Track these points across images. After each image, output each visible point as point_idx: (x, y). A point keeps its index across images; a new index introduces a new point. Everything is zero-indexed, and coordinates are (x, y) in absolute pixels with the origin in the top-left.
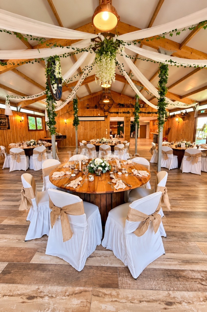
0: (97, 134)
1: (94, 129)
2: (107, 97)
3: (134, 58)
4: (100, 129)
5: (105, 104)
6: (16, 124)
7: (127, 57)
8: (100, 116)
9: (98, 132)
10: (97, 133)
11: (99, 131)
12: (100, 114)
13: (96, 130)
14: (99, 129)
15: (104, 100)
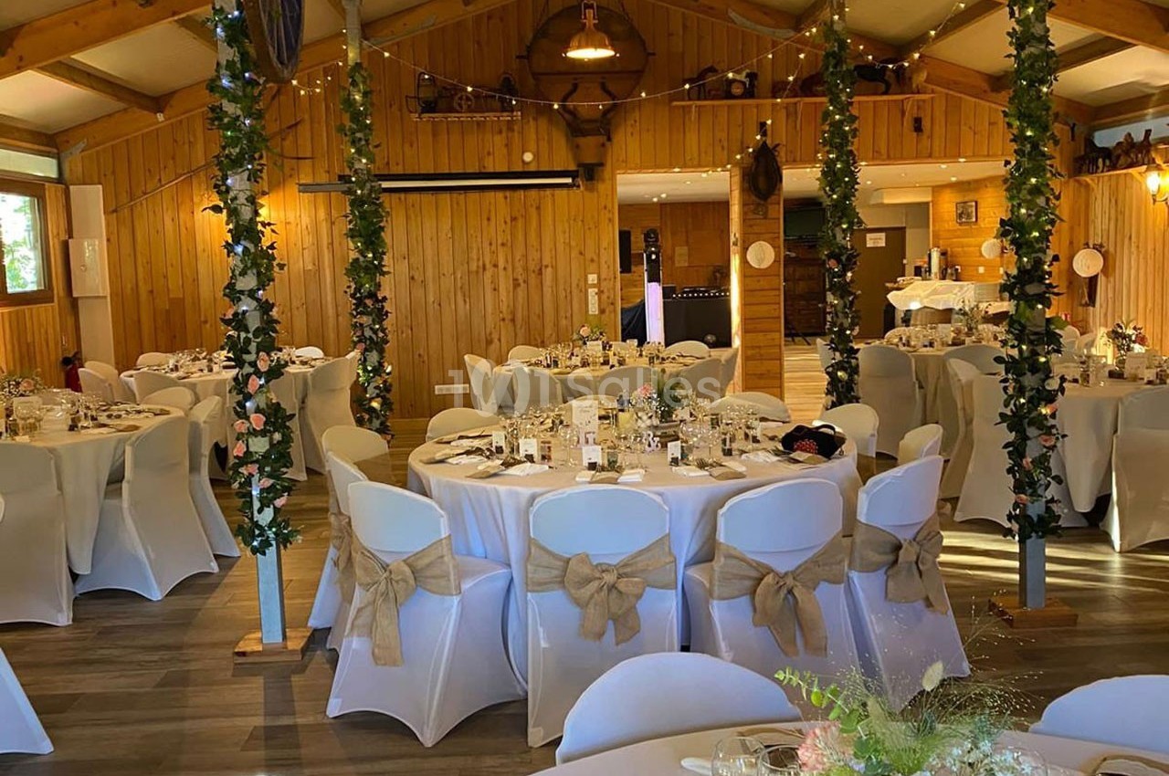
0: (513, 320)
1: (488, 274)
2: (590, 18)
4: (540, 273)
5: (573, 76)
8: (533, 168)
9: (520, 299)
10: (513, 313)
11: (535, 297)
12: (537, 156)
13: (504, 285)
14: (533, 280)
15: (574, 42)
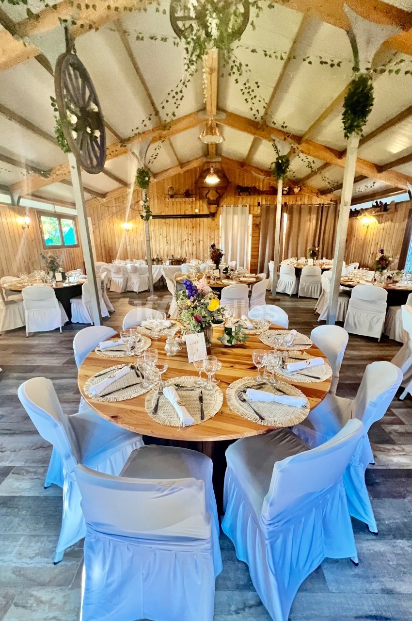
1: (186, 242)
2: (212, 170)
3: (285, 57)
5: (209, 188)
6: (12, 234)
7: (268, 57)
8: (199, 214)
12: (199, 210)
13: (190, 245)
14: (198, 243)
15: (207, 177)
